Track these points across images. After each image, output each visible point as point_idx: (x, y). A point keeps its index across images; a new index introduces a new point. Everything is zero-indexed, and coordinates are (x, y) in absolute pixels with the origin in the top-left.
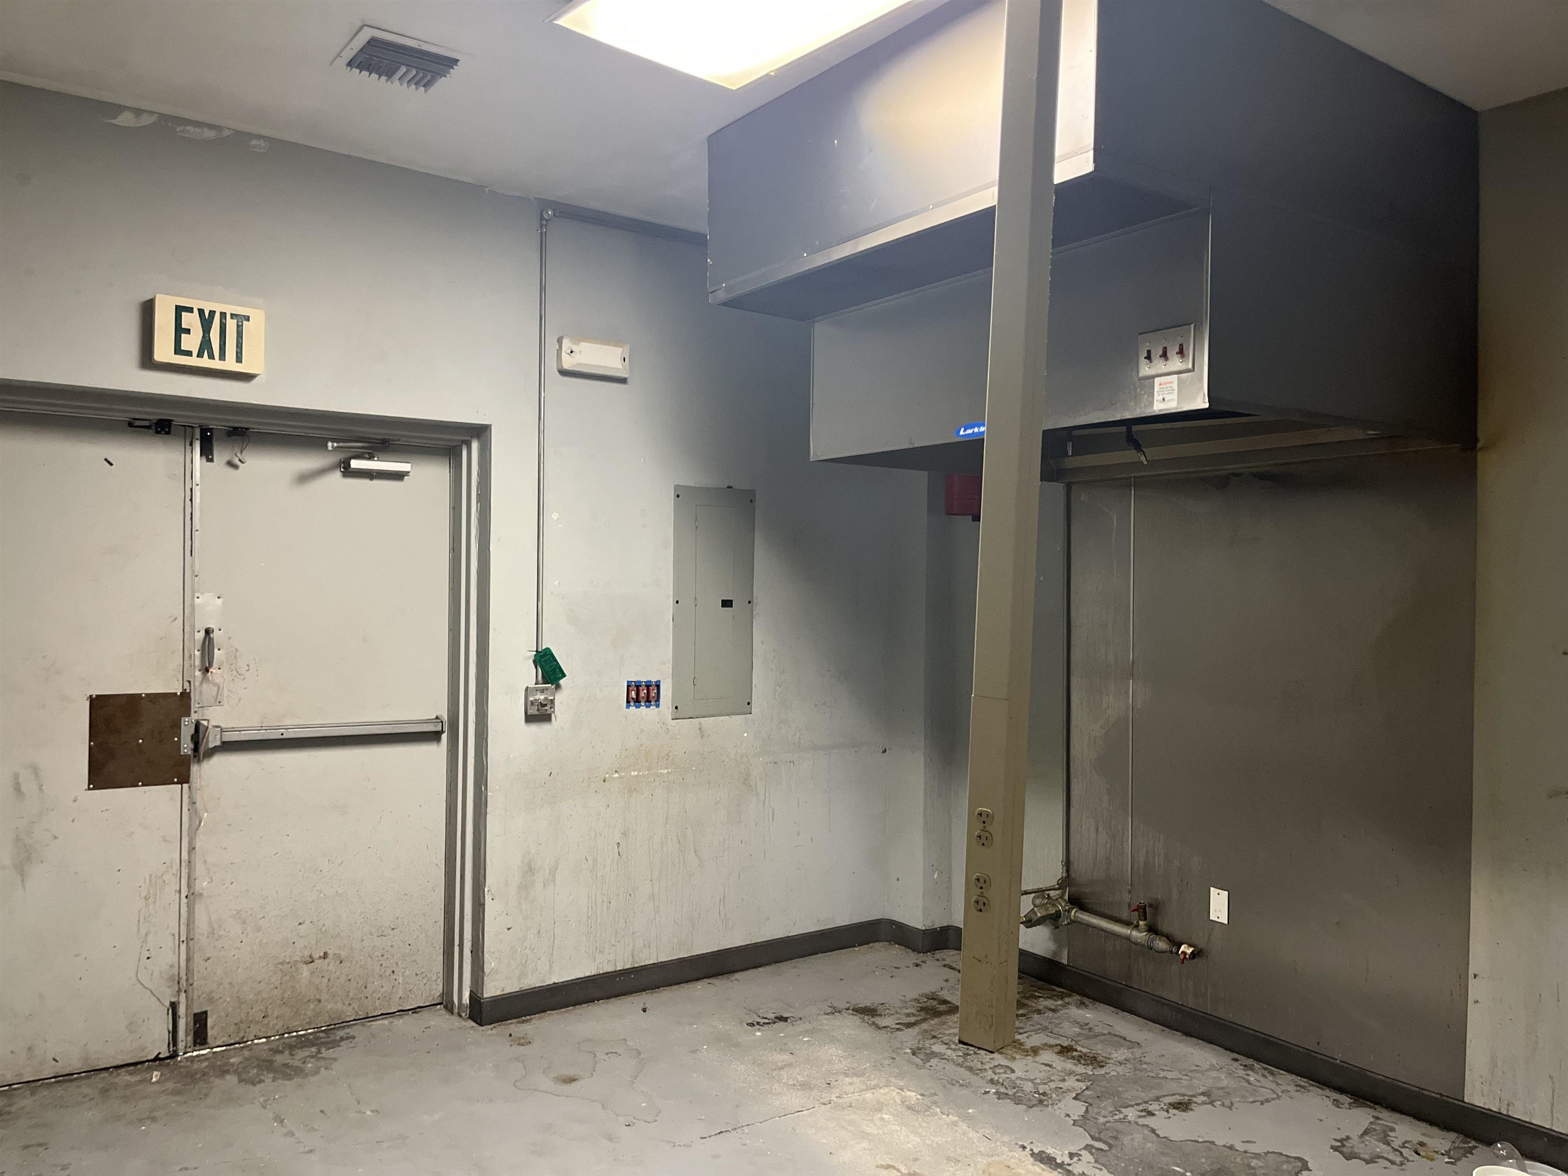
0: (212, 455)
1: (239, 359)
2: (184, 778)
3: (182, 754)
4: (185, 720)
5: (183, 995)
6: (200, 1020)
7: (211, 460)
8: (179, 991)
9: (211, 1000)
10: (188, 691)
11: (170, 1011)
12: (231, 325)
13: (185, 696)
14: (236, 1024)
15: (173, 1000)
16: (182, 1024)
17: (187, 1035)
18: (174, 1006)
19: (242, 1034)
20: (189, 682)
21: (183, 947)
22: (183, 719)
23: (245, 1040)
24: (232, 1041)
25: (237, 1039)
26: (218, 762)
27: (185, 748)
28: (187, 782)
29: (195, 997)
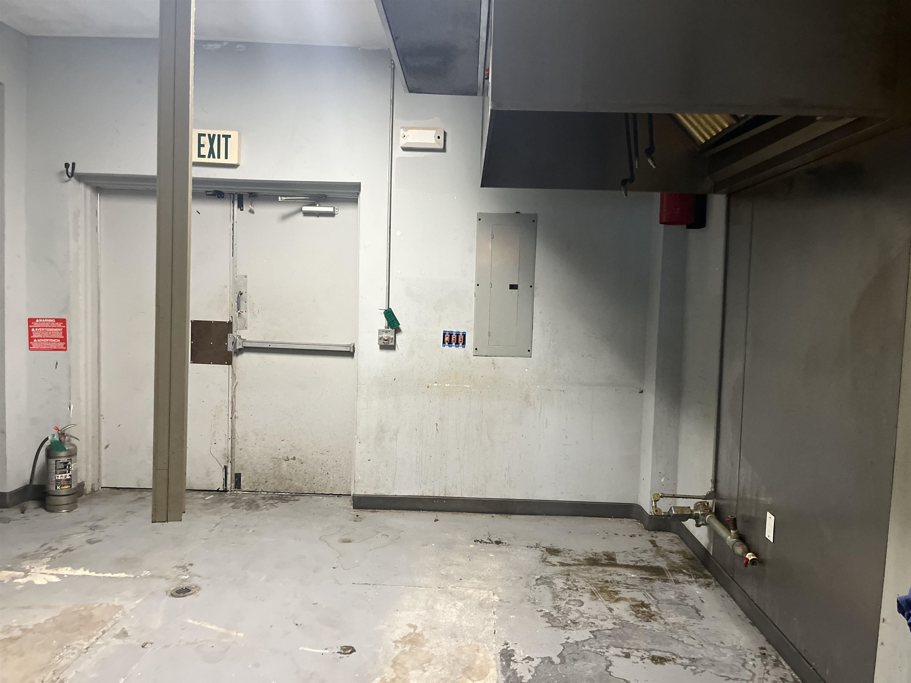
0: (243, 207)
1: (226, 157)
2: (230, 363)
3: (228, 351)
4: (230, 335)
5: (230, 464)
6: (238, 477)
7: (242, 210)
8: (228, 461)
9: (242, 469)
10: (231, 321)
11: (224, 470)
12: (223, 140)
13: (230, 323)
14: (254, 483)
15: (225, 465)
16: (229, 476)
17: (231, 483)
18: (226, 468)
19: (256, 488)
20: (232, 317)
21: (230, 441)
22: (229, 334)
23: (257, 491)
24: (251, 490)
25: (254, 490)
26: (246, 356)
27: (229, 348)
28: (231, 364)
29: (236, 466)
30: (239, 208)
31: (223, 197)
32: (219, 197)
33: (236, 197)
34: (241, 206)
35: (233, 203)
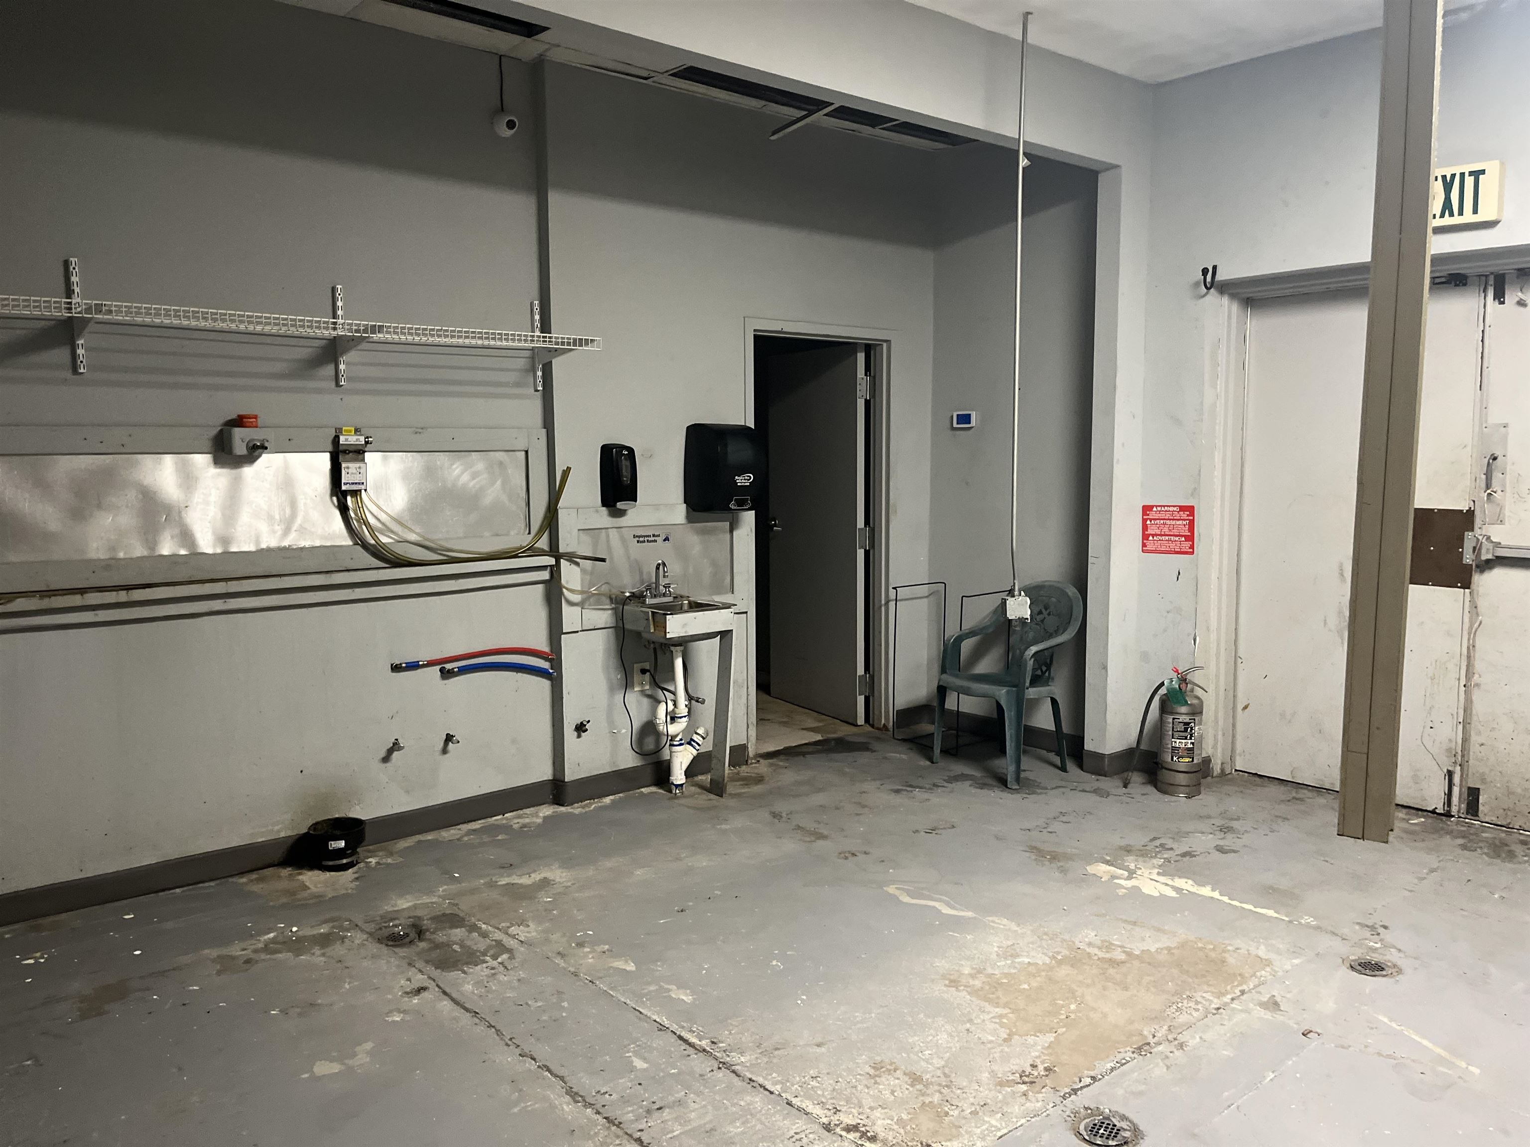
0: (1504, 298)
1: (1475, 211)
2: (1466, 585)
3: (1464, 562)
4: (1469, 535)
5: (1458, 768)
6: (1473, 796)
7: (1503, 303)
8: (1455, 763)
9: (1483, 781)
10: (1472, 509)
11: (1447, 777)
12: (1469, 181)
13: (1471, 513)
14: (1504, 810)
15: (1450, 768)
16: (1456, 790)
17: (1460, 802)
18: (1450, 774)
19: (1509, 821)
20: (1474, 501)
21: (1460, 727)
22: (1466, 533)
23: (1511, 826)
24: (1499, 823)
25: (1504, 823)
26: (1499, 574)
27: (1467, 558)
28: (1469, 588)
29: (1470, 773)
30: (1497, 300)
31: (1465, 285)
32: (1456, 285)
33: (1491, 281)
34: (1500, 296)
35: (1485, 291)
